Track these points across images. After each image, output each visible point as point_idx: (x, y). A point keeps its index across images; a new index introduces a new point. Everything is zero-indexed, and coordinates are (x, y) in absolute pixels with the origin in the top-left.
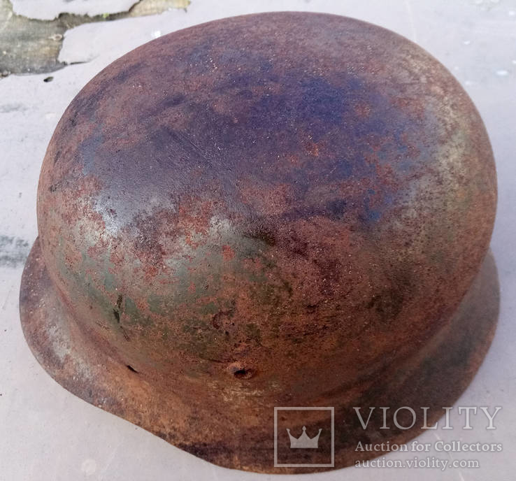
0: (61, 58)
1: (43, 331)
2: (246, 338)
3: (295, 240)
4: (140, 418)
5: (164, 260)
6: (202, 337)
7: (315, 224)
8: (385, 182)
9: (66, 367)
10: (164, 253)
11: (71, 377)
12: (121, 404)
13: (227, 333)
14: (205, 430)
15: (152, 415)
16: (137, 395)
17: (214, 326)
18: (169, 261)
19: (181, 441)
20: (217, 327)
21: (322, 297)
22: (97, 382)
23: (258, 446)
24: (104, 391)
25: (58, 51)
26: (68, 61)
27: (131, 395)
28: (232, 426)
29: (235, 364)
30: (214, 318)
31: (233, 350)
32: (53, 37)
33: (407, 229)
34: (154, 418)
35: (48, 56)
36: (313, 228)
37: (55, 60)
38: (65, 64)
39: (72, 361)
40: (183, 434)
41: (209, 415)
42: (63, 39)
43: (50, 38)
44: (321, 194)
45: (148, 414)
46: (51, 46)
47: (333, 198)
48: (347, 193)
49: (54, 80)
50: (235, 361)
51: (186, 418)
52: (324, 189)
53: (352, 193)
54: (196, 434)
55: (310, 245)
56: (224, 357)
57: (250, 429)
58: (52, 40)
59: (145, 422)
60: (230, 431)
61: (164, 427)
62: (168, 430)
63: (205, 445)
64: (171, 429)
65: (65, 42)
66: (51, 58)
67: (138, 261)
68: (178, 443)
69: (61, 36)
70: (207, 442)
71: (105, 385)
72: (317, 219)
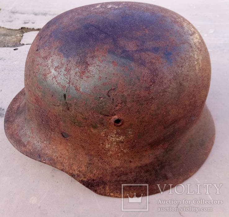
0: (22, 43)
1: (16, 133)
2: (121, 102)
3: (141, 60)
4: (64, 166)
5: (89, 68)
6: (102, 102)
7: (148, 54)
8: (172, 43)
9: (28, 146)
10: (89, 65)
11: (30, 150)
12: (54, 160)
13: (113, 99)
14: (94, 171)
15: (69, 164)
16: (63, 155)
17: (108, 96)
18: (91, 68)
19: (82, 178)
20: (109, 96)
21: (151, 84)
22: (43, 151)
23: (119, 179)
24: (47, 154)
25: (21, 40)
26: (25, 43)
27: (60, 155)
28: (107, 167)
29: (115, 117)
30: (108, 92)
31: (115, 108)
32: (18, 35)
33: (181, 60)
34: (70, 166)
35: (16, 42)
36: (147, 56)
37: (19, 43)
38: (23, 44)
39: (31, 143)
40: (83, 174)
41: (97, 161)
42: (22, 36)
43: (16, 35)
44: (150, 45)
45: (67, 164)
46: (17, 38)
47: (154, 46)
48: (159, 45)
49: (18, 50)
50: (115, 115)
51: (86, 164)
52: (151, 43)
53: (161, 45)
54: (90, 173)
55: (146, 62)
56: (110, 113)
57: (115, 169)
58: (18, 36)
59: (66, 168)
60: (106, 170)
61: (75, 171)
62: (77, 172)
63: (93, 180)
64: (78, 171)
65: (23, 37)
66: (17, 42)
67: (77, 69)
68: (80, 179)
69: (22, 35)
70: (95, 178)
71: (47, 151)
72: (149, 53)
